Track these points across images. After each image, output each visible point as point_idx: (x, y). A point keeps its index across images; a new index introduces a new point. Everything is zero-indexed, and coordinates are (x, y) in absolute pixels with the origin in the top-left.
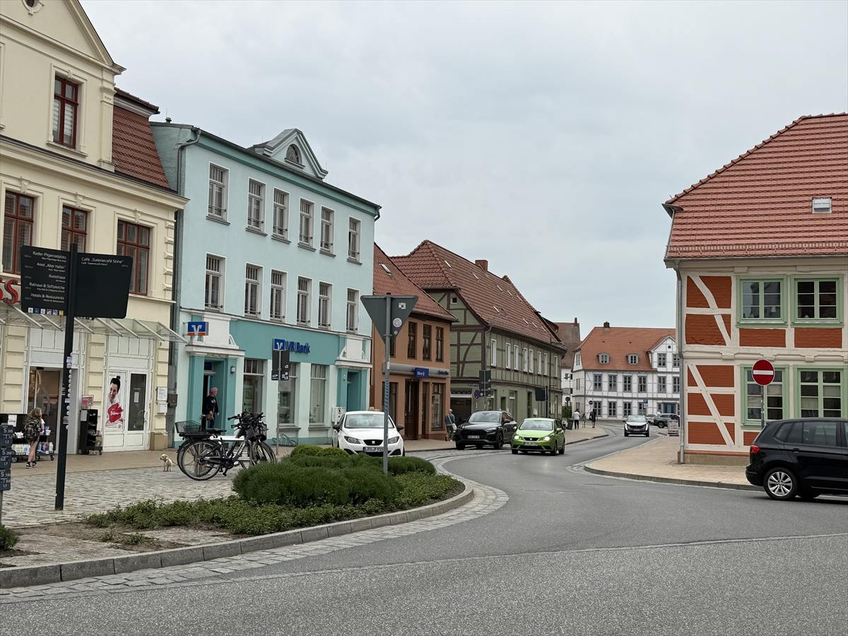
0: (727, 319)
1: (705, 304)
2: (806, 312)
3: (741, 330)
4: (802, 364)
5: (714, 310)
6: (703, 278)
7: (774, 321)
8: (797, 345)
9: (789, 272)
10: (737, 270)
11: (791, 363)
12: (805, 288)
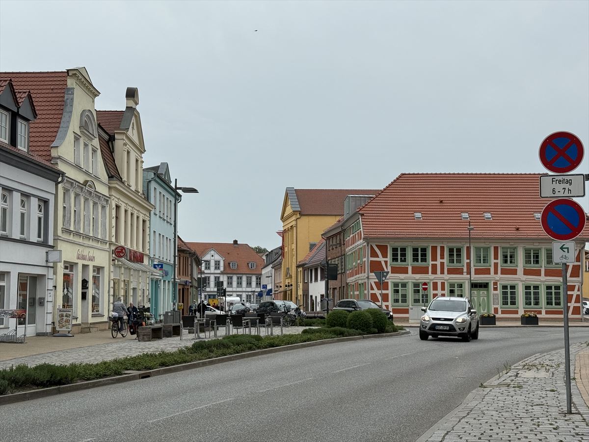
0: (386, 262)
1: (378, 257)
2: (415, 259)
3: (391, 267)
4: (414, 281)
5: (381, 259)
6: (377, 246)
7: (404, 263)
8: (412, 273)
9: (409, 244)
10: (390, 243)
11: (410, 280)
12: (415, 250)
